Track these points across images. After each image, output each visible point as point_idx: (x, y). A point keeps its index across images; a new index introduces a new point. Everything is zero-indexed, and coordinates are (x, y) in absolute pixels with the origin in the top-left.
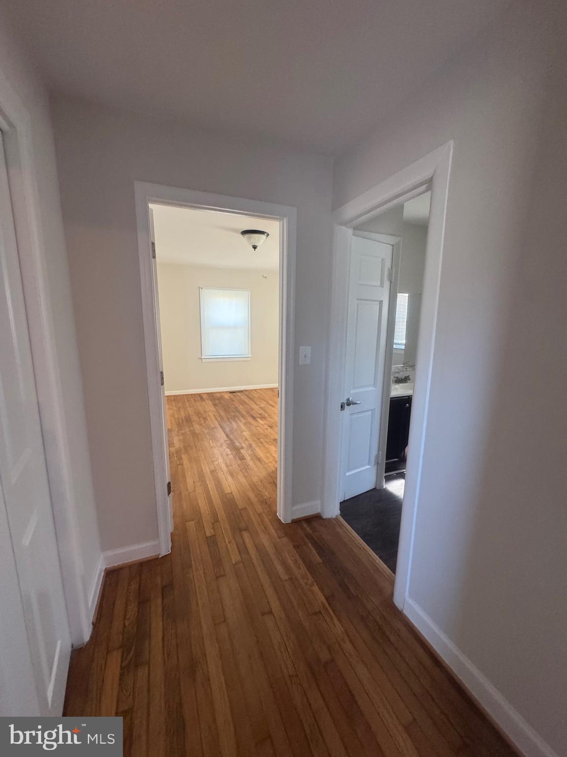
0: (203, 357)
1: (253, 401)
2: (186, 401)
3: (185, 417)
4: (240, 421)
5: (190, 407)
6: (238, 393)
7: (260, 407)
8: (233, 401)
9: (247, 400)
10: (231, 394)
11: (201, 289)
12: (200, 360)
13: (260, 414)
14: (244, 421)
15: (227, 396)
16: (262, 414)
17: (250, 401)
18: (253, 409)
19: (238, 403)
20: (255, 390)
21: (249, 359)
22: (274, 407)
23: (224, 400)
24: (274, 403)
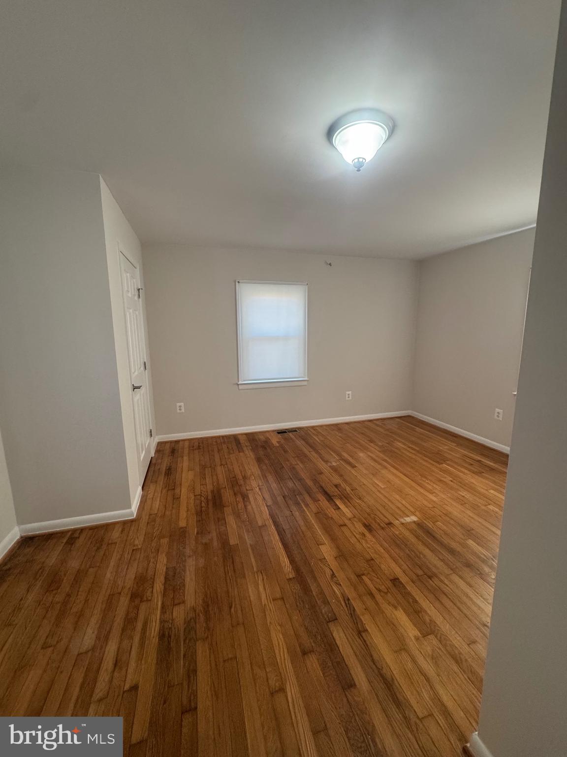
0: (240, 382)
1: (317, 452)
2: (216, 450)
3: (212, 492)
4: (307, 505)
5: (221, 465)
6: (290, 434)
7: (330, 467)
8: (286, 452)
9: (306, 450)
10: (279, 436)
11: (237, 283)
12: (237, 386)
13: (336, 486)
14: (313, 506)
15: (275, 440)
16: (340, 485)
17: (311, 453)
18: (321, 473)
19: (294, 456)
20: (313, 427)
21: (305, 383)
22: (354, 467)
23: (271, 449)
24: (352, 456)
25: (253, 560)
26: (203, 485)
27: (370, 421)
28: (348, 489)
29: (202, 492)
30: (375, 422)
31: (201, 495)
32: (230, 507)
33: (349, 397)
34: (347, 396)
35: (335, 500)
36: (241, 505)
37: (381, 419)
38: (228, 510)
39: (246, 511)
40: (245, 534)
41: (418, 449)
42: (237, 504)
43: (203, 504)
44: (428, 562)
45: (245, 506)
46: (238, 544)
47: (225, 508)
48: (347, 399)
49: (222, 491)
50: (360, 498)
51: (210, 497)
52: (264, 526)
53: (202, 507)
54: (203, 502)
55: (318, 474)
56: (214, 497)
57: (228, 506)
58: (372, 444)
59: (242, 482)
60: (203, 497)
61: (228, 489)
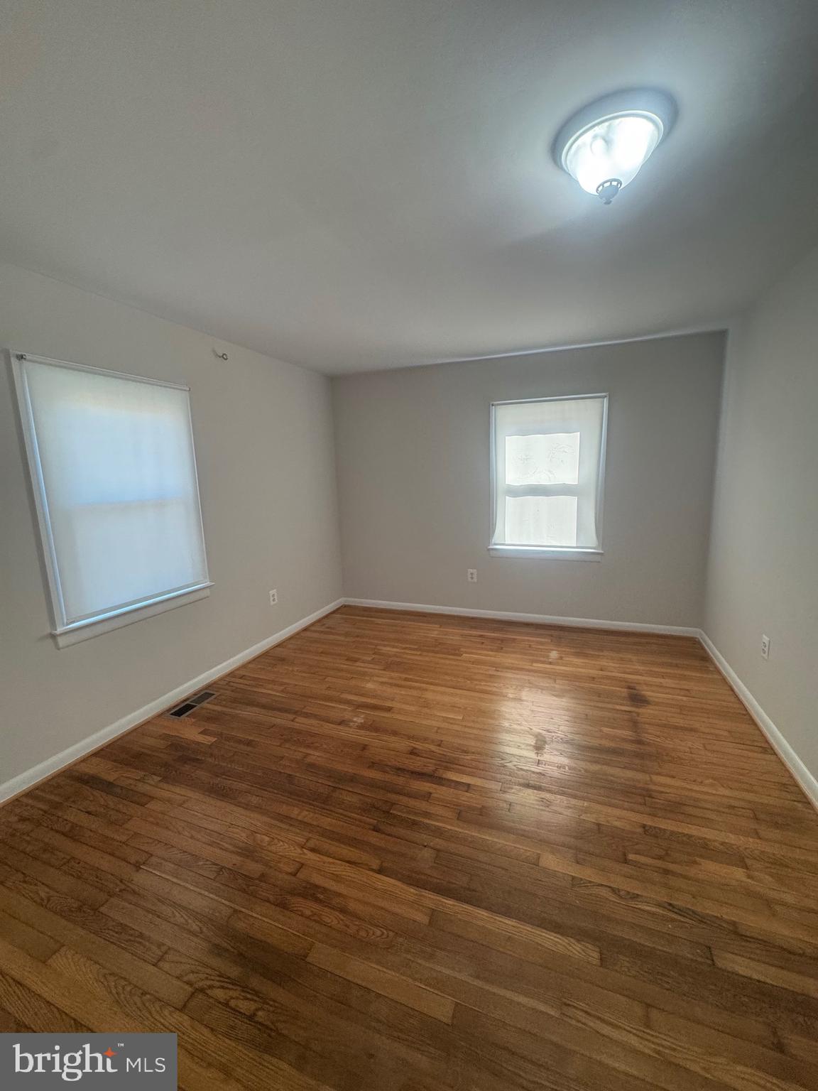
1: (307, 715)
3: (217, 951)
4: (428, 815)
7: (361, 728)
8: (247, 743)
10: (187, 719)
13: (412, 753)
15: (192, 734)
16: (415, 748)
17: (297, 720)
18: (365, 747)
19: (278, 744)
20: (232, 674)
21: (207, 592)
22: (389, 709)
23: (211, 755)
24: (362, 695)
25: (522, 999)
26: (161, 959)
27: (305, 630)
28: (433, 748)
29: (191, 977)
30: (313, 628)
31: (202, 990)
32: (318, 945)
33: (274, 600)
34: (272, 599)
35: (444, 776)
36: (331, 918)
37: (319, 621)
38: (322, 956)
39: (359, 918)
40: (438, 968)
41: (416, 647)
42: (319, 922)
43: (245, 1006)
44: (622, 780)
45: (343, 911)
46: (457, 1004)
47: (309, 959)
48: (272, 603)
49: (240, 925)
50: (466, 752)
51: (234, 971)
52: (433, 914)
53: (251, 1017)
54: (232, 1003)
55: (362, 750)
56: (240, 959)
57: (312, 945)
58: (358, 664)
59: (254, 868)
60: (211, 987)
61: (251, 910)
